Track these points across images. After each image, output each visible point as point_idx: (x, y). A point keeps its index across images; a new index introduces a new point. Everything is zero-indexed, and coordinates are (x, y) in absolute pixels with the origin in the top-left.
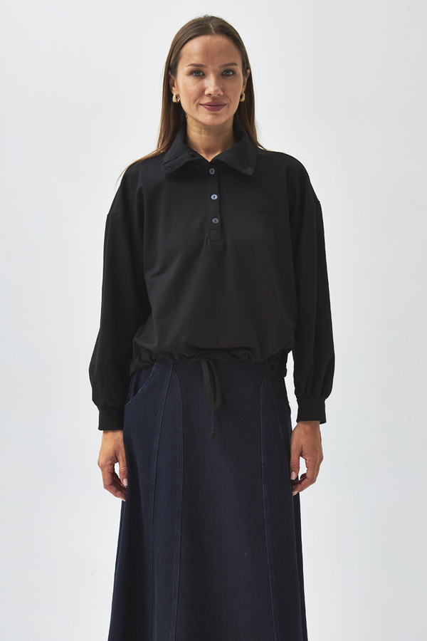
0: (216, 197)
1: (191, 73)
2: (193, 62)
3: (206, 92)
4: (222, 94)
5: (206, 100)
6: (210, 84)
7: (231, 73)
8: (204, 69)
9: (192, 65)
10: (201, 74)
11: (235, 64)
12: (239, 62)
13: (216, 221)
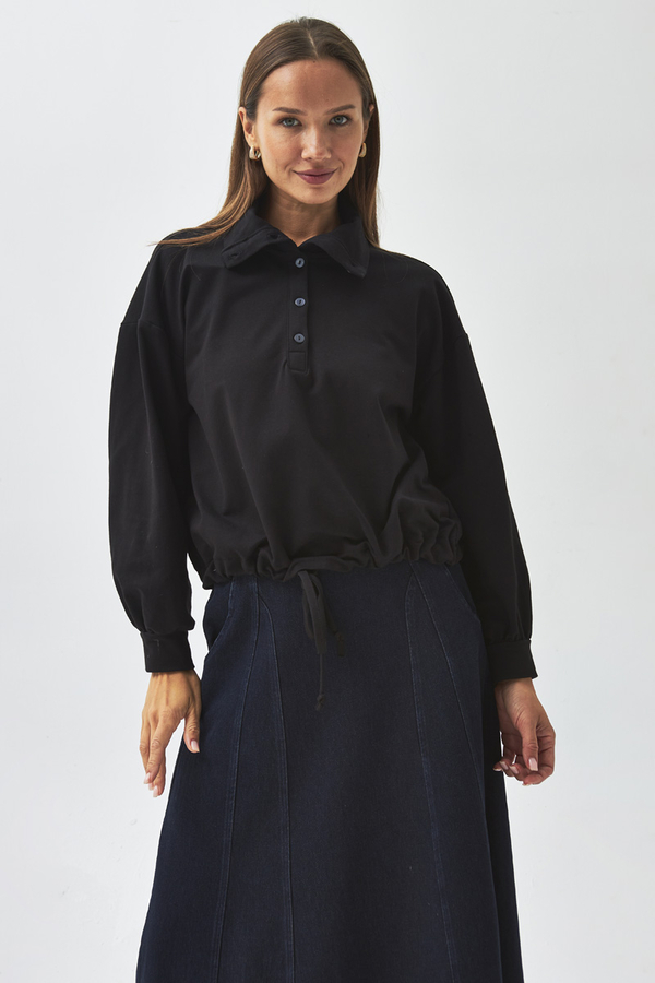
0: (303, 302)
1: (279, 122)
2: (282, 105)
3: (304, 155)
4: (329, 157)
5: (304, 167)
6: (310, 142)
7: (344, 121)
8: (300, 117)
9: (280, 109)
10: (296, 123)
11: (351, 107)
12: (358, 102)
13: (300, 338)
